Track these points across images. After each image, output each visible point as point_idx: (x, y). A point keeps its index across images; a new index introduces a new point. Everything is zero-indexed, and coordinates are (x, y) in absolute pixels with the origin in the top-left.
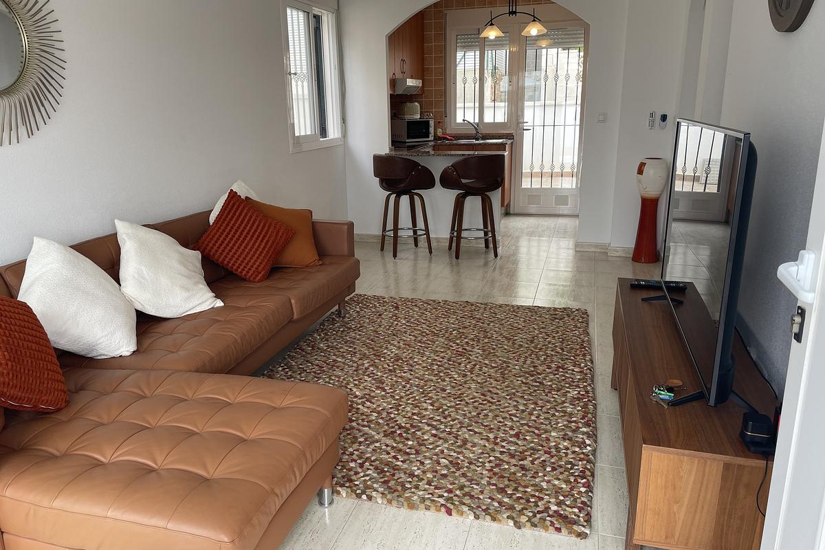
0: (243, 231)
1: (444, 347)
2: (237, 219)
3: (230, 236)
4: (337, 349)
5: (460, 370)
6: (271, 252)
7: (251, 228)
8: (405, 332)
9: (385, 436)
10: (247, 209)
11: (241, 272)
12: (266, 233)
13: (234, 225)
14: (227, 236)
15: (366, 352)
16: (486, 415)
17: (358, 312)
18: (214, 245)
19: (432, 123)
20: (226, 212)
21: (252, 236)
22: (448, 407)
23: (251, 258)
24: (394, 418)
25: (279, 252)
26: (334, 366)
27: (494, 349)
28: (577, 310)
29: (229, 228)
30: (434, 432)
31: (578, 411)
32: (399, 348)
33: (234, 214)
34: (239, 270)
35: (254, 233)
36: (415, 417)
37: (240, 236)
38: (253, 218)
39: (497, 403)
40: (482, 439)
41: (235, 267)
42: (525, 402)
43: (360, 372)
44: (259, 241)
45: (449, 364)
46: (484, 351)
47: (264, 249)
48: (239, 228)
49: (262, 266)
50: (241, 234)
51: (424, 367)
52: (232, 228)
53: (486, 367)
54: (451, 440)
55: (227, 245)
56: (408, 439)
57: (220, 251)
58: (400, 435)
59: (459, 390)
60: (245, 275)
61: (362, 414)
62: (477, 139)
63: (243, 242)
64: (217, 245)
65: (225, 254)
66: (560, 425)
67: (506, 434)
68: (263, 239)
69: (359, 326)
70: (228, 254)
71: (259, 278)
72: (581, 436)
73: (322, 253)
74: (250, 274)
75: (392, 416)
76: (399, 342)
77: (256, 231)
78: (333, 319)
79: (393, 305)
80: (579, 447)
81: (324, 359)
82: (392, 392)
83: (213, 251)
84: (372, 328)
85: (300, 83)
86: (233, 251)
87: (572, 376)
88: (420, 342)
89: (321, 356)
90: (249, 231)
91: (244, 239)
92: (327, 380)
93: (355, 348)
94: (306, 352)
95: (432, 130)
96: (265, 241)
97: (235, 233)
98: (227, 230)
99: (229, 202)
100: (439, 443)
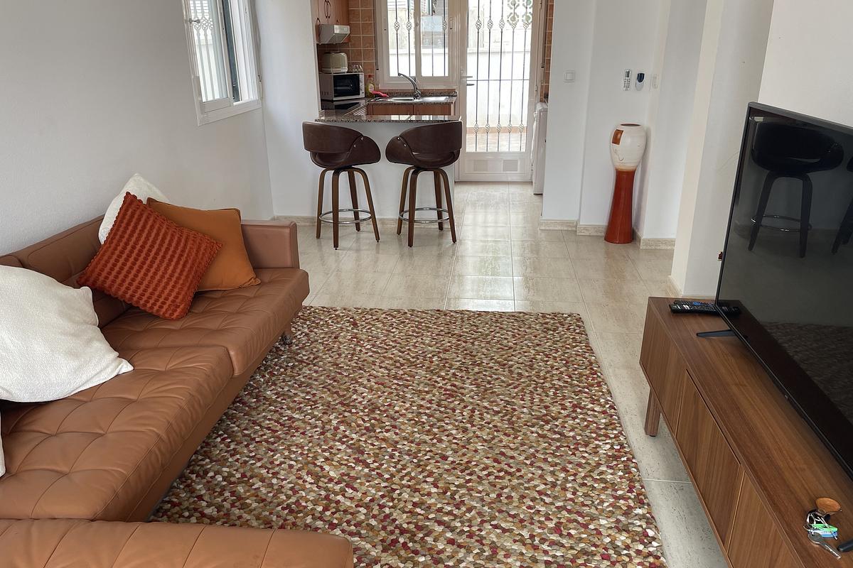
0: (150, 251)
1: (429, 385)
2: (140, 235)
3: (132, 259)
4: (290, 397)
5: (456, 421)
6: (191, 277)
7: (161, 245)
8: (374, 363)
9: (384, 550)
10: (152, 219)
11: (151, 308)
12: (183, 251)
13: (136, 243)
14: (127, 260)
15: (330, 399)
16: (509, 497)
17: (307, 335)
18: (109, 273)
19: (362, 77)
20: (123, 225)
21: (164, 257)
22: (457, 486)
23: (165, 288)
24: (391, 514)
25: (201, 275)
26: (290, 428)
27: (489, 383)
28: (570, 316)
29: (129, 248)
30: (449, 535)
31: (621, 477)
32: (371, 389)
33: (135, 227)
34: (149, 305)
35: (166, 252)
36: (418, 510)
37: (146, 259)
38: (163, 231)
39: (518, 474)
40: (515, 541)
41: (142, 302)
42: (552, 469)
43: (329, 435)
44: (173, 263)
45: (441, 412)
46: (478, 386)
47: (181, 274)
48: (143, 247)
49: (181, 297)
50: (148, 255)
51: (410, 420)
52: (134, 248)
53: (488, 413)
54: (475, 547)
55: (129, 272)
56: (416, 552)
57: (118, 281)
58: (405, 544)
59: (464, 455)
60: (158, 311)
61: (345, 511)
62: (416, 97)
63: (151, 266)
64: (114, 273)
65: (126, 284)
66: (606, 504)
67: (544, 529)
68: (179, 259)
69: (312, 357)
70: (130, 284)
71: (176, 314)
72: (638, 523)
73: (257, 267)
74: (164, 310)
75: (387, 511)
76: (369, 380)
77: (168, 249)
78: (277, 348)
79: (349, 321)
80: (642, 543)
81: (276, 416)
82: (378, 468)
83: (108, 282)
84: (330, 359)
85: (202, 32)
86: (138, 279)
87: (596, 420)
88: (395, 378)
89: (271, 411)
90: (159, 250)
91: (153, 262)
92: (287, 454)
93: (314, 395)
94: (249, 407)
95: (362, 85)
96: (182, 263)
97: (139, 255)
98: (127, 252)
99: (127, 210)
100: (461, 555)
